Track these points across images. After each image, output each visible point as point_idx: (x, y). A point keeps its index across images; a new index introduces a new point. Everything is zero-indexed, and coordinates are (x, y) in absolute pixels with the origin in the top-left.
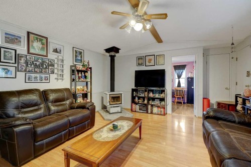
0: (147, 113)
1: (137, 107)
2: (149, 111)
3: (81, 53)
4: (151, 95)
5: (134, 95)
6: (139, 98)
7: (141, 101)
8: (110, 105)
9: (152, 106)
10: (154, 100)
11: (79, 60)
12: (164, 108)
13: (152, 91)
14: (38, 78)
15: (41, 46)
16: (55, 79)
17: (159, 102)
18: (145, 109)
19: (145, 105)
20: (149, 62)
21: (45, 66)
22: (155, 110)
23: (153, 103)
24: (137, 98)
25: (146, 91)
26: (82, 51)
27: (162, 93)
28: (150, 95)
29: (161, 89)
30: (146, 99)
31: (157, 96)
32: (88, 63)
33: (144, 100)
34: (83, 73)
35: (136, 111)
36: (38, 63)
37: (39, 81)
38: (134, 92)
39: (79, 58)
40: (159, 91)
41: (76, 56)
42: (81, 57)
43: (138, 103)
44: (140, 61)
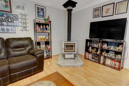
0: (99, 63)
1: (90, 56)
2: (102, 62)
3: (42, 10)
4: (105, 46)
5: (88, 45)
6: (93, 48)
7: (94, 51)
8: (65, 52)
9: (105, 57)
10: (108, 52)
11: (41, 15)
12: (120, 62)
13: (107, 43)
14: (6, 30)
15: (5, 4)
16: (21, 30)
17: (114, 55)
18: (97, 59)
19: (98, 55)
20: (107, 13)
21: (10, 20)
22: (108, 62)
23: (106, 55)
24: (90, 48)
25: (99, 42)
26: (44, 8)
27: (118, 46)
28: (103, 47)
29: (118, 41)
30: (99, 50)
31: (112, 48)
32: (49, 17)
33: (97, 51)
34: (44, 26)
35: (88, 59)
36: (4, 18)
37: (6, 32)
38: (89, 43)
39: (42, 14)
40: (116, 43)
41: (38, 12)
42: (43, 13)
43: (92, 53)
44: (97, 13)
